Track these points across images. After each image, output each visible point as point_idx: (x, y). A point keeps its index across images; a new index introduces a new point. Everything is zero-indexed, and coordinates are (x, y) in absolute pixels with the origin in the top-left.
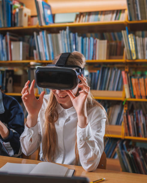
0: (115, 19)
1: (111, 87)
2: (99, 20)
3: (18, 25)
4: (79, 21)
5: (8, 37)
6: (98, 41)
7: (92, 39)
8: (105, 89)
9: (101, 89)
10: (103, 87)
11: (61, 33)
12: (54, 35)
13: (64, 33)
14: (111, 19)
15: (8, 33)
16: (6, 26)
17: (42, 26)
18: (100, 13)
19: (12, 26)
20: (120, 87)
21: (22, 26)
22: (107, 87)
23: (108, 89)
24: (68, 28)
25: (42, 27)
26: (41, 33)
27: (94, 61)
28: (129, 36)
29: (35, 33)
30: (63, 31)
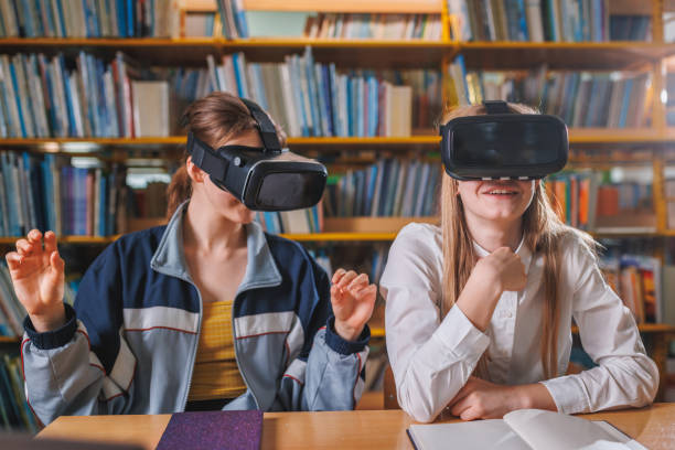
0: (414, 35)
1: (407, 207)
2: (370, 34)
3: (156, 33)
4: (318, 35)
5: (122, 68)
6: (389, 88)
7: (373, 82)
8: (391, 214)
9: (381, 213)
10: (387, 208)
11: (290, 64)
12: (268, 67)
13: (298, 65)
14: (404, 35)
15: (120, 55)
16: (116, 32)
17: (230, 39)
18: (374, 17)
19: (135, 36)
20: (428, 207)
21: (169, 38)
22: (396, 209)
23: (399, 214)
24: (309, 49)
25: (230, 44)
26: (228, 61)
27: (381, 140)
28: (469, 78)
29: (210, 60)
30: (295, 59)
